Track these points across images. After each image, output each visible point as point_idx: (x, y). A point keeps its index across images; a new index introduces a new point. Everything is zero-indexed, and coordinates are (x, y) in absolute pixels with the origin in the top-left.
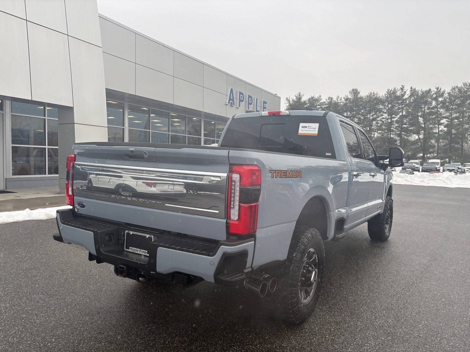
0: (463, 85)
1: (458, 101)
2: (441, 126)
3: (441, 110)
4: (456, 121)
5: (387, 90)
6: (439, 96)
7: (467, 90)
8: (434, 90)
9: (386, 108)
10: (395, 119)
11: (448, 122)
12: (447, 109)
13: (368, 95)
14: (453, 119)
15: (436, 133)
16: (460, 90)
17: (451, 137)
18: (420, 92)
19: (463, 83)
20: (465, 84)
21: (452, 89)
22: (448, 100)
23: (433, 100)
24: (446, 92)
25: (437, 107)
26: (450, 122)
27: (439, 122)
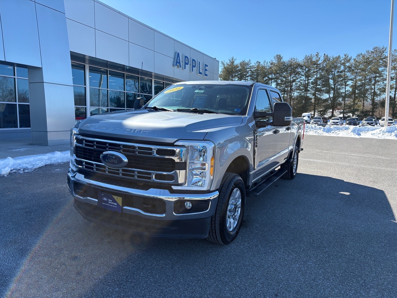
0: (366, 53)
1: (362, 66)
2: (347, 87)
3: (348, 74)
4: (360, 82)
5: (305, 56)
6: (346, 62)
7: (369, 57)
8: (342, 57)
9: (303, 72)
10: (310, 81)
11: (352, 84)
12: (353, 73)
13: (289, 60)
14: (357, 81)
15: (344, 93)
16: (363, 57)
17: (355, 96)
18: (331, 59)
19: (366, 51)
20: (368, 52)
21: (357, 56)
22: (353, 65)
23: (341, 65)
24: (352, 59)
25: (345, 71)
26: (354, 83)
27: (346, 83)
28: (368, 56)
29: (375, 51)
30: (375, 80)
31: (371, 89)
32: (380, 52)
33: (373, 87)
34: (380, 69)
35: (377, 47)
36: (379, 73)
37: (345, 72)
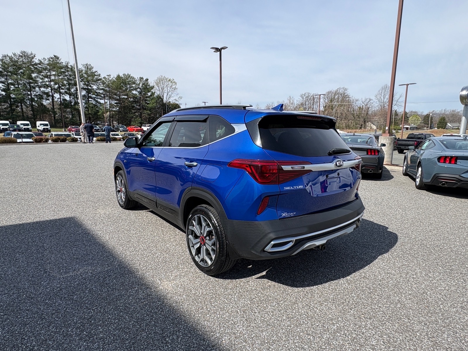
1: (10, 69)
4: (12, 87)
7: (17, 61)
11: (3, 87)
14: (8, 84)
17: (10, 101)
19: (13, 53)
26: (6, 87)
28: (16, 59)
29: (23, 55)
30: (30, 86)
31: (28, 95)
33: (29, 93)
34: (34, 75)
35: (25, 52)
36: (32, 79)
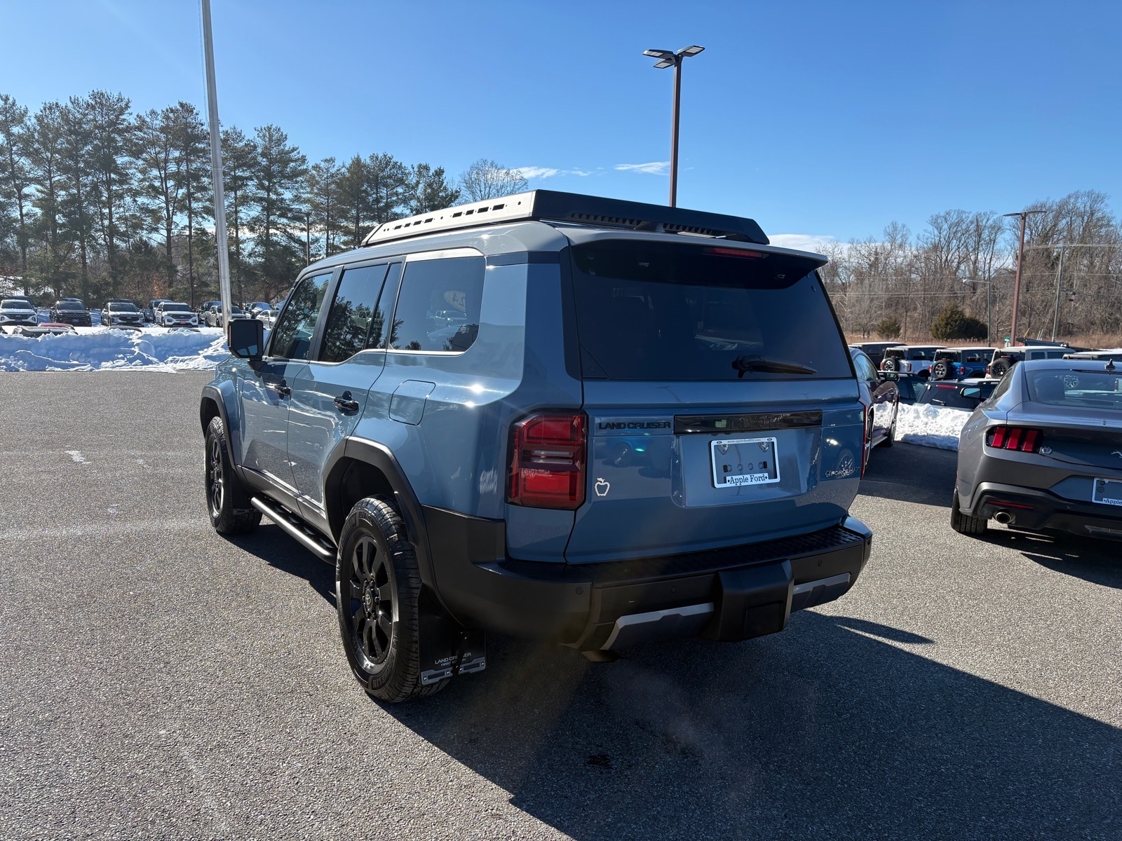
0: (70, 105)
2: (26, 203)
3: (22, 160)
4: (63, 193)
6: (12, 121)
7: (81, 119)
11: (39, 194)
12: (38, 161)
14: (52, 186)
15: (16, 220)
16: (65, 114)
17: (54, 234)
19: (70, 98)
20: (75, 102)
21: (45, 109)
24: (29, 114)
25: (12, 150)
26: (47, 194)
27: (19, 191)
29: (96, 103)
30: (109, 190)
31: (103, 216)
32: (114, 110)
33: (106, 211)
34: (120, 160)
35: (102, 94)
36: (116, 170)
37: (11, 155)
